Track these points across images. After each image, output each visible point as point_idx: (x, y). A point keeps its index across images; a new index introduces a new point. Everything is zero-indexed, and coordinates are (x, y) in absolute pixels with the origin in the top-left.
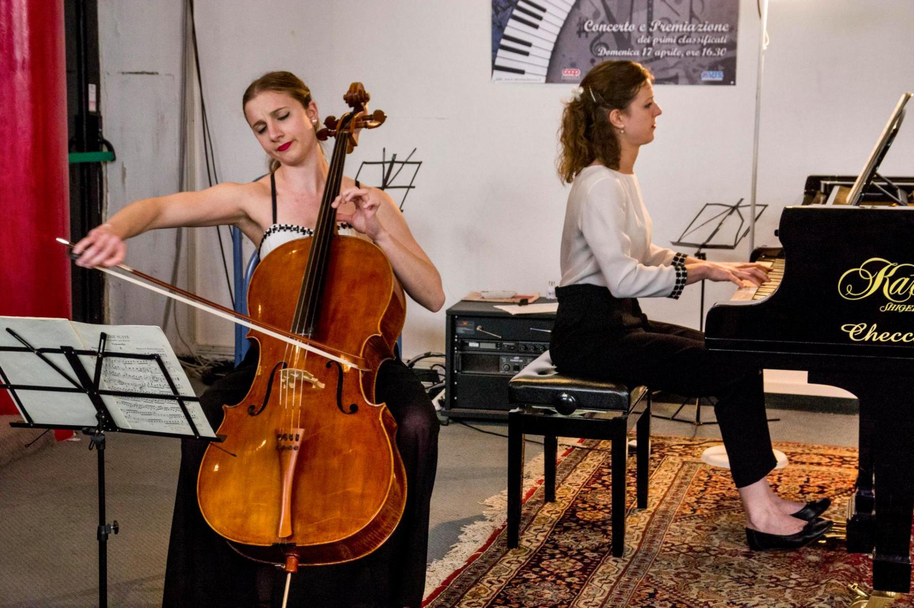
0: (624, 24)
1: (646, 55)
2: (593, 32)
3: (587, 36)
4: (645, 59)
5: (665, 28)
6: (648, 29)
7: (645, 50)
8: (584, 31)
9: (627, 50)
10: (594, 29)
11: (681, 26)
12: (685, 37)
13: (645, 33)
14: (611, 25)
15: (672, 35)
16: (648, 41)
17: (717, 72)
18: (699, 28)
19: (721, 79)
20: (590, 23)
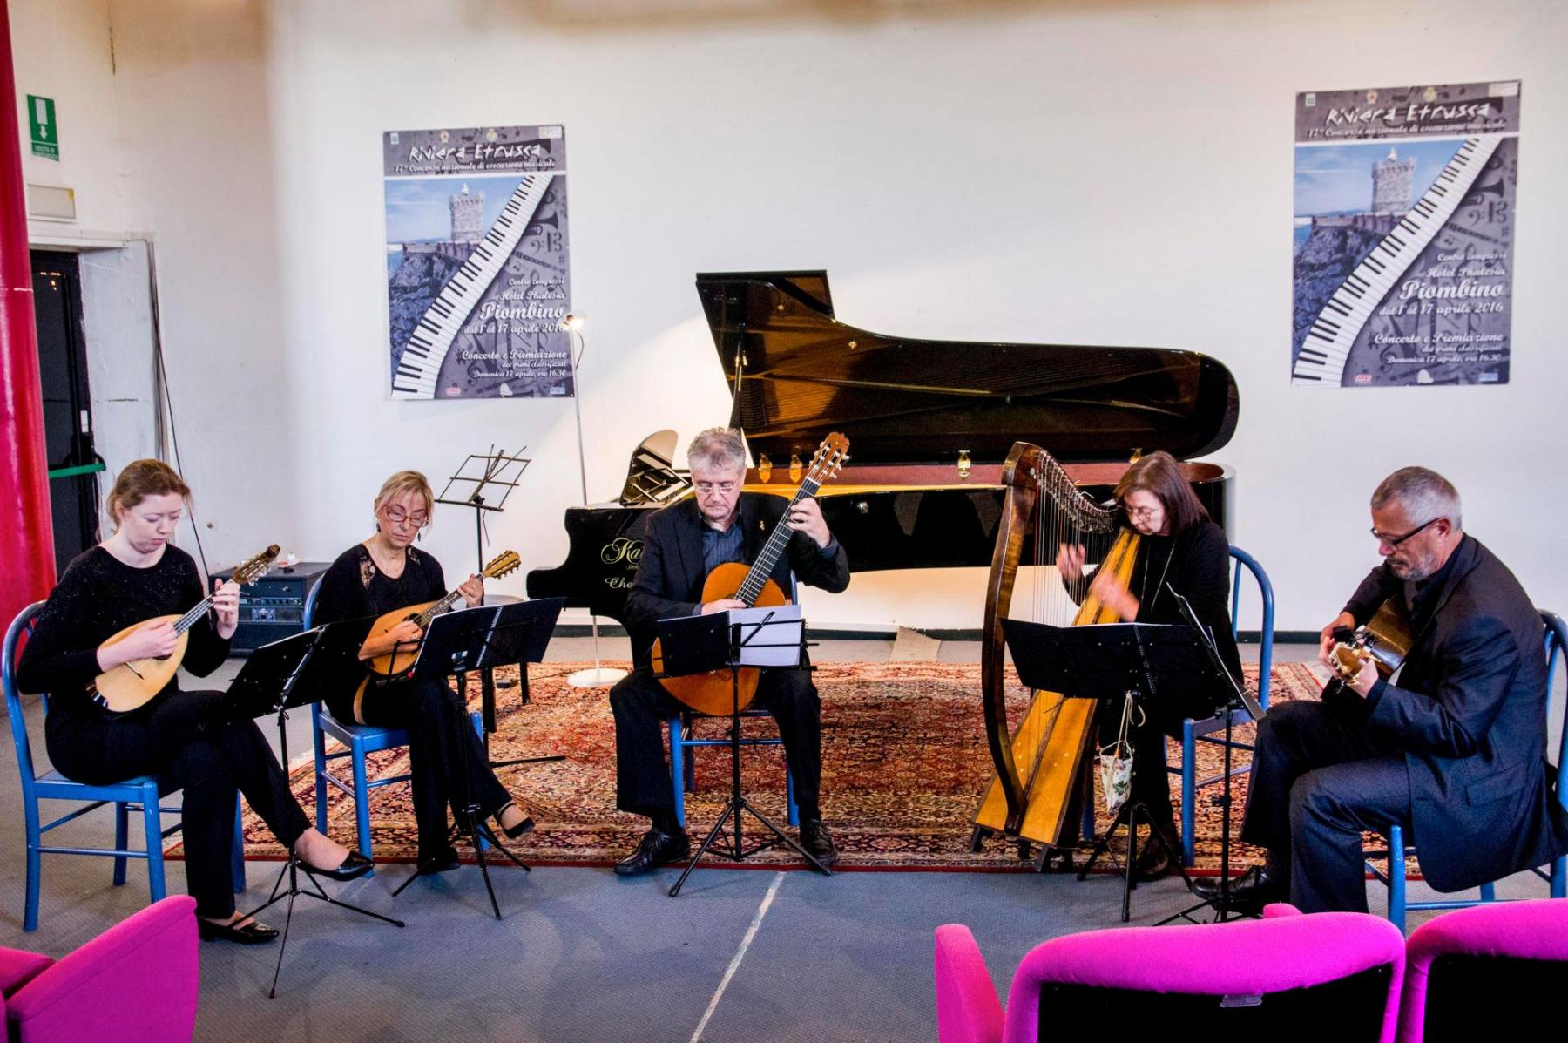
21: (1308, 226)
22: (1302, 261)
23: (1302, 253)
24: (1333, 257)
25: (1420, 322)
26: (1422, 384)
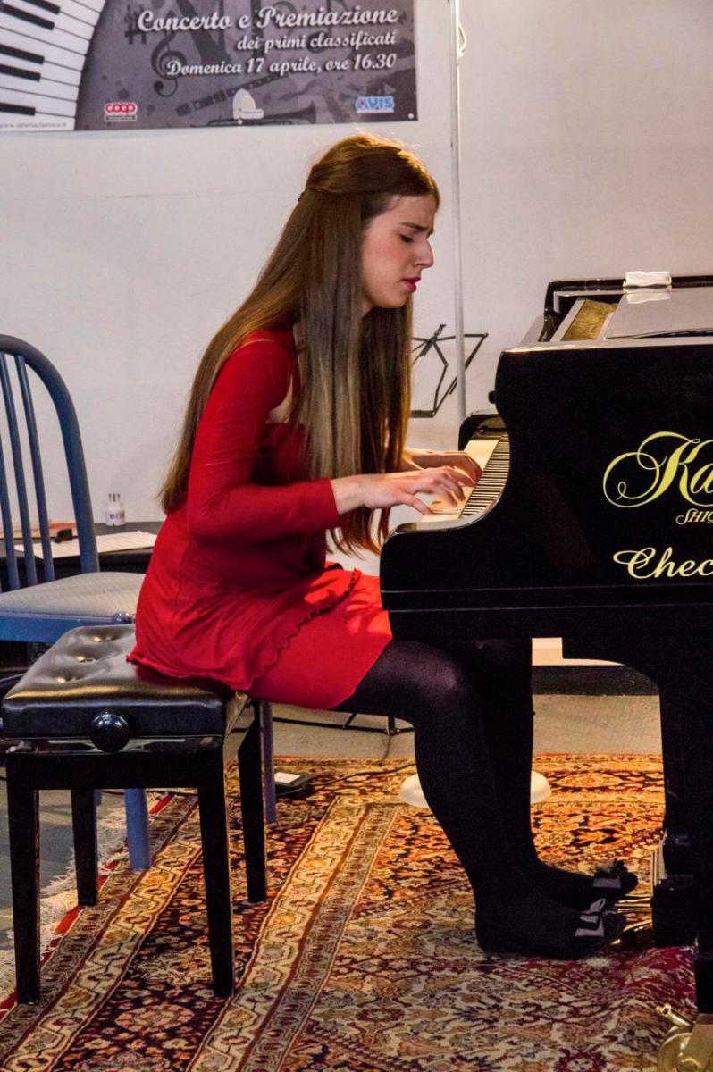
0: (211, 15)
1: (255, 71)
2: (154, 31)
3: (144, 41)
4: (254, 78)
5: (285, 20)
6: (255, 25)
7: (252, 61)
8: (139, 31)
9: (220, 65)
10: (155, 27)
11: (313, 16)
12: (321, 36)
13: (249, 31)
14: (188, 20)
15: (297, 32)
16: (257, 46)
17: (384, 98)
18: (345, 17)
19: (391, 110)
20: (147, 15)
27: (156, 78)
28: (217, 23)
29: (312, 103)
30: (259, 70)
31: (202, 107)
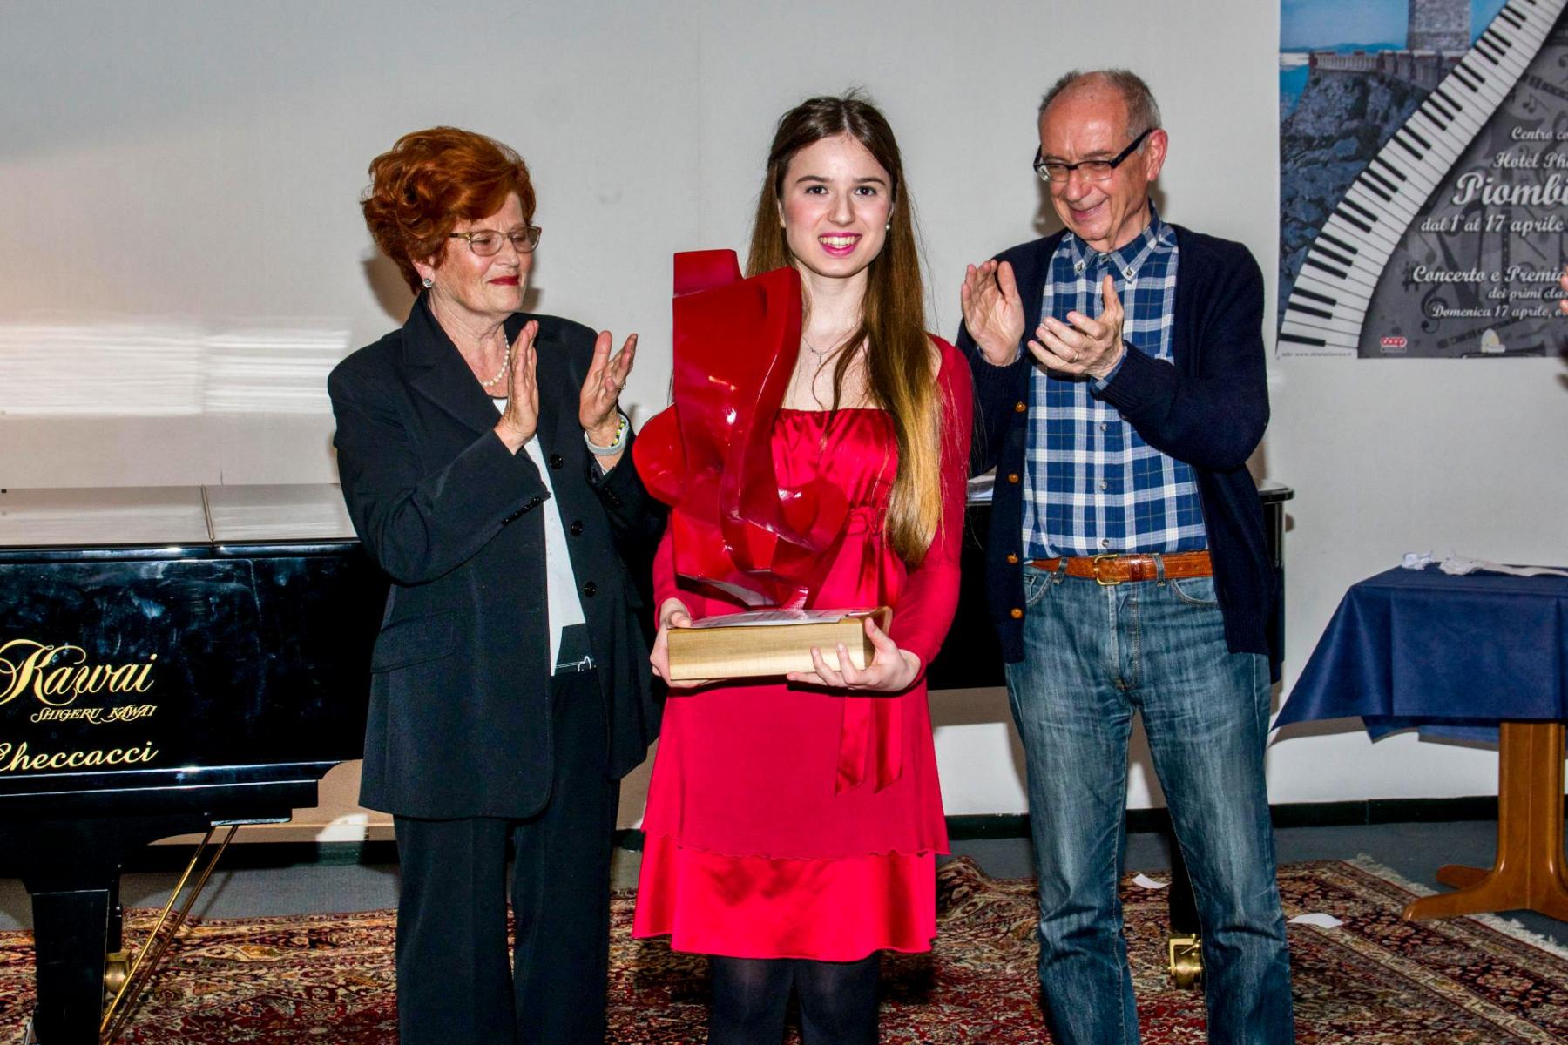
21: (1301, 68)
22: (1292, 131)
23: (1294, 115)
24: (1344, 127)
25: (1485, 244)
26: (1488, 355)
27: (1423, 318)
28: (1475, 276)
29: (1543, 342)
30: (1504, 314)
31: (1457, 341)
